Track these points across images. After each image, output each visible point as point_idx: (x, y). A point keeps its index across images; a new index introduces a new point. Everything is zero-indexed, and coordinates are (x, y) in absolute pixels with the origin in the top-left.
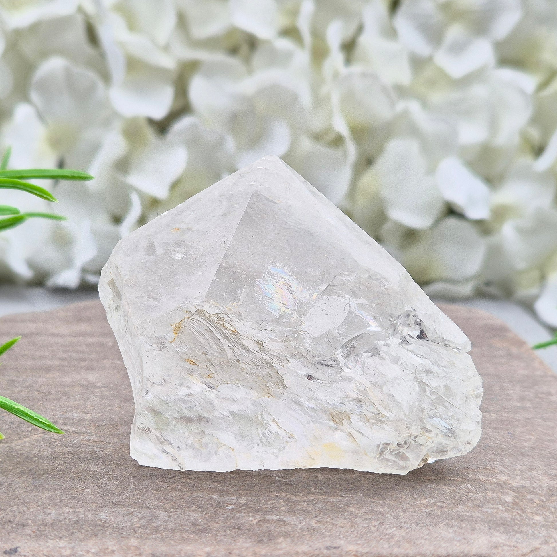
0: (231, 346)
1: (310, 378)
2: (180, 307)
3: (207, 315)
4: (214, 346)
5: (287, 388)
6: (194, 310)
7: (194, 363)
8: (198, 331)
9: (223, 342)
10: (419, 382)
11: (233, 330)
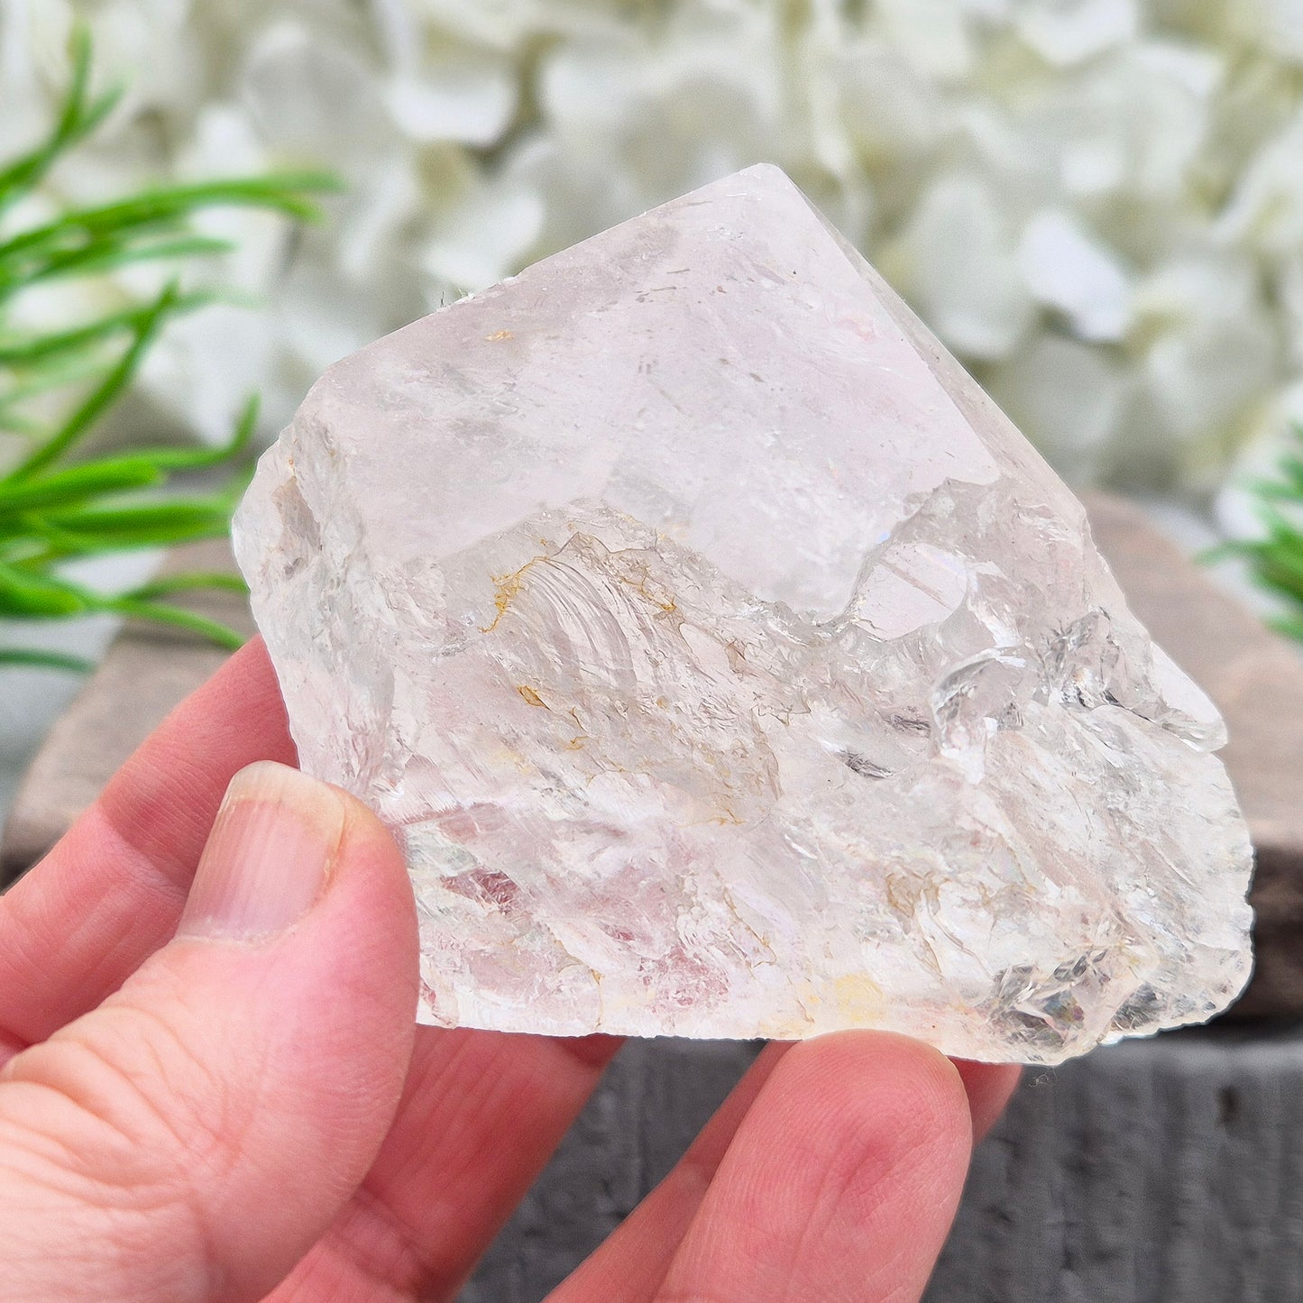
0: (653, 652)
1: (854, 763)
2: (525, 526)
3: (600, 552)
4: (605, 653)
5: (782, 793)
6: (563, 538)
7: (538, 702)
8: (568, 603)
9: (631, 641)
10: (1110, 809)
11: (668, 603)
